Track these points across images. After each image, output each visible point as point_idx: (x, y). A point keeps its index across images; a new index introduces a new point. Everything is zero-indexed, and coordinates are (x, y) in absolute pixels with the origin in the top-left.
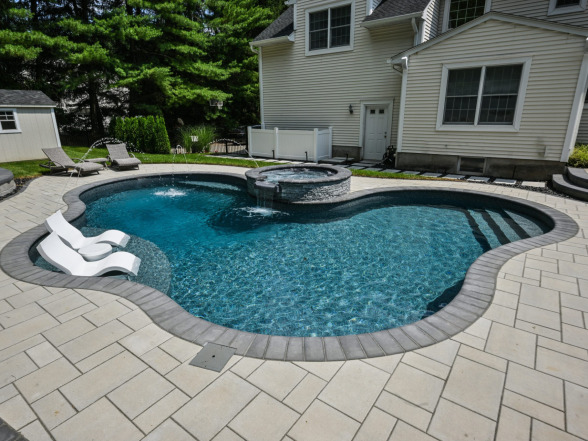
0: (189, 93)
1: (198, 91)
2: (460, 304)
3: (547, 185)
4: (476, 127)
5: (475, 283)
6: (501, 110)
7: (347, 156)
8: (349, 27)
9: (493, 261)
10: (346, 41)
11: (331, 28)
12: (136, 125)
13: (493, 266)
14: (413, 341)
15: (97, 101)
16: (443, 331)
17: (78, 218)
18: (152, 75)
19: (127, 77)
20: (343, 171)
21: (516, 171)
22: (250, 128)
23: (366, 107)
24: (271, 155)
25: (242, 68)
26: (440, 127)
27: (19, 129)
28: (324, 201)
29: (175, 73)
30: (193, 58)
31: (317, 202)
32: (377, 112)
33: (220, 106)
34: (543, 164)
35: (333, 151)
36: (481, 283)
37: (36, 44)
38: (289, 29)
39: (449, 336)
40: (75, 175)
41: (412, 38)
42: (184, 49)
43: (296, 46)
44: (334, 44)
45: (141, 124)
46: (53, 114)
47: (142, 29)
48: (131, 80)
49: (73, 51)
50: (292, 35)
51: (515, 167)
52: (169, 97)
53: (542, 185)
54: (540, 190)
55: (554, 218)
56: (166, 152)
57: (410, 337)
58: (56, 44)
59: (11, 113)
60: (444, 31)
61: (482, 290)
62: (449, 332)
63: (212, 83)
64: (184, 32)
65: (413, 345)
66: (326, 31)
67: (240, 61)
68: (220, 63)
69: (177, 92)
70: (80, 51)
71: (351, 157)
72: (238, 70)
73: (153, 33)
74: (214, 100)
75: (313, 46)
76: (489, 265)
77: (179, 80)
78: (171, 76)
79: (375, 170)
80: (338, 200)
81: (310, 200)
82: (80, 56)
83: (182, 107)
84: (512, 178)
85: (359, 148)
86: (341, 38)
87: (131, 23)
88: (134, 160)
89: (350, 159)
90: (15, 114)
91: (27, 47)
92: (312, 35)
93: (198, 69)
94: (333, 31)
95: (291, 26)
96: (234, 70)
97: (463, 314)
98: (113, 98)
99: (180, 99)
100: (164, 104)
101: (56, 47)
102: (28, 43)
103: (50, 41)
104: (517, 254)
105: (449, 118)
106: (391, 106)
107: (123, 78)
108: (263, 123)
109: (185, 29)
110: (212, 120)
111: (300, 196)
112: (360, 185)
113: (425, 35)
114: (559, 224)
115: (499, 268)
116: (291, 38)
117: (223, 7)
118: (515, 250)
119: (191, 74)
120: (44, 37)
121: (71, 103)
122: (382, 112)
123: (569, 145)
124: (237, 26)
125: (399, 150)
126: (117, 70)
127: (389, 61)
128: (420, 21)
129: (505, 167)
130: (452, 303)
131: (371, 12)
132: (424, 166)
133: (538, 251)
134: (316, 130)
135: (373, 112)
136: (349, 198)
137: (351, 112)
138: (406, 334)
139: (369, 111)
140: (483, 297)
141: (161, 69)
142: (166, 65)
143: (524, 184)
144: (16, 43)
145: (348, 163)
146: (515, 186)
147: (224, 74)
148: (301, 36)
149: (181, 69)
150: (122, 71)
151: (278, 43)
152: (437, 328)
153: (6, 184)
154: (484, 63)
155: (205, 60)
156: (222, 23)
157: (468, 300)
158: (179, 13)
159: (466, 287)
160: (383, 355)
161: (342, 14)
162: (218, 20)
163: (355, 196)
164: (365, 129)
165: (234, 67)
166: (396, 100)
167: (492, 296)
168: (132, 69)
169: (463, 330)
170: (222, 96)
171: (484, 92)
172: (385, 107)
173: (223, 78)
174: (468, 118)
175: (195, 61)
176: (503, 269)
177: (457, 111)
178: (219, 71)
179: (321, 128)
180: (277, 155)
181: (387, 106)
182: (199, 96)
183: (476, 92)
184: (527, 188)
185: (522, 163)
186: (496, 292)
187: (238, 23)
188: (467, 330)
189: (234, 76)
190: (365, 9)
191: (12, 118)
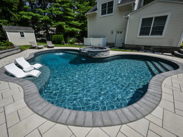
0: (70, 29)
1: (72, 29)
2: (148, 98)
3: (172, 54)
4: (150, 36)
5: (153, 88)
6: (158, 31)
7: (110, 45)
8: (113, 8)
9: (159, 79)
10: (112, 12)
11: (108, 8)
12: (56, 37)
13: (159, 81)
14: (126, 117)
15: (48, 31)
16: (140, 112)
17: (30, 59)
18: (61, 24)
19: (54, 25)
20: (108, 49)
21: (162, 50)
22: (84, 38)
23: (117, 31)
24: (90, 45)
25: (84, 23)
26: (138, 36)
27: (25, 37)
28: (101, 57)
29: (67, 24)
30: (72, 20)
31: (99, 57)
32: (120, 33)
33: (78, 33)
34: (171, 48)
35: (107, 44)
36: (156, 89)
37: (31, 15)
38: (96, 9)
39: (144, 116)
40: (37, 49)
41: (132, 10)
42: (69, 17)
43: (97, 14)
44: (108, 13)
45: (57, 37)
46: (34, 33)
47: (58, 11)
48: (55, 25)
49: (40, 17)
50: (97, 11)
51: (161, 49)
52: (65, 30)
53: (171, 54)
54: (170, 56)
55: (178, 64)
56: (63, 44)
57: (125, 115)
58: (36, 15)
59: (23, 33)
60: (141, 6)
61: (156, 92)
62: (144, 114)
63: (77, 27)
64: (70, 13)
65: (126, 120)
66: (106, 9)
67: (84, 21)
68: (79, 21)
69: (67, 29)
70: (42, 17)
71: (112, 46)
72: (83, 23)
73: (61, 13)
74: (77, 31)
75: (102, 14)
76: (158, 81)
77: (68, 26)
78: (66, 24)
79: (118, 49)
80: (105, 57)
81: (97, 56)
82: (42, 19)
83: (69, 33)
84: (160, 52)
85: (114, 43)
86: (110, 11)
87: (55, 10)
88: (53, 45)
89: (111, 46)
90: (24, 33)
91: (29, 16)
92: (102, 11)
93: (73, 23)
94: (108, 9)
95: (97, 8)
96: (82, 23)
97: (149, 103)
98: (53, 31)
99: (68, 31)
100: (64, 32)
101: (36, 16)
102: (29, 15)
103: (35, 15)
104: (168, 77)
105: (141, 34)
106: (124, 31)
107: (53, 25)
108: (88, 37)
109: (70, 12)
110: (76, 36)
111: (94, 55)
112: (113, 53)
113: (136, 8)
114: (180, 66)
115: (162, 82)
116: (96, 12)
117: (80, 6)
118: (166, 75)
119: (71, 24)
120: (33, 13)
121: (42, 32)
122: (121, 33)
123: (181, 42)
124: (84, 11)
125: (125, 43)
126: (52, 22)
127: (124, 17)
128: (134, 4)
129: (158, 49)
130: (144, 97)
131: (119, 2)
132: (133, 48)
133: (176, 76)
134: (102, 38)
135: (118, 33)
136: (109, 56)
137: (112, 33)
138: (123, 113)
139: (117, 33)
140: (157, 95)
141: (63, 22)
142: (64, 21)
143: (164, 54)
144: (26, 15)
145: (110, 47)
146: (161, 54)
147: (80, 24)
148: (99, 11)
149: (68, 23)
150: (53, 23)
151: (93, 14)
152: (138, 110)
153: (16, 50)
154: (154, 16)
155: (75, 20)
156: (79, 11)
157: (151, 96)
158: (68, 7)
159: (149, 90)
160: (111, 126)
161: (111, 4)
162: (79, 10)
163: (111, 56)
164: (116, 38)
165: (82, 22)
166: (125, 29)
167: (161, 95)
168: (56, 22)
169: (150, 113)
170: (79, 30)
171: (153, 25)
172: (122, 31)
173: (79, 25)
174: (147, 34)
175: (72, 21)
176: (164, 82)
177: (144, 31)
178: (78, 23)
179: (103, 37)
180: (91, 45)
181: (123, 31)
182: (73, 30)
183: (151, 25)
184: (166, 55)
185: (164, 47)
186: (163, 93)
187: (84, 10)
188: (152, 113)
189: (82, 25)
190: (118, 2)
191: (23, 34)
